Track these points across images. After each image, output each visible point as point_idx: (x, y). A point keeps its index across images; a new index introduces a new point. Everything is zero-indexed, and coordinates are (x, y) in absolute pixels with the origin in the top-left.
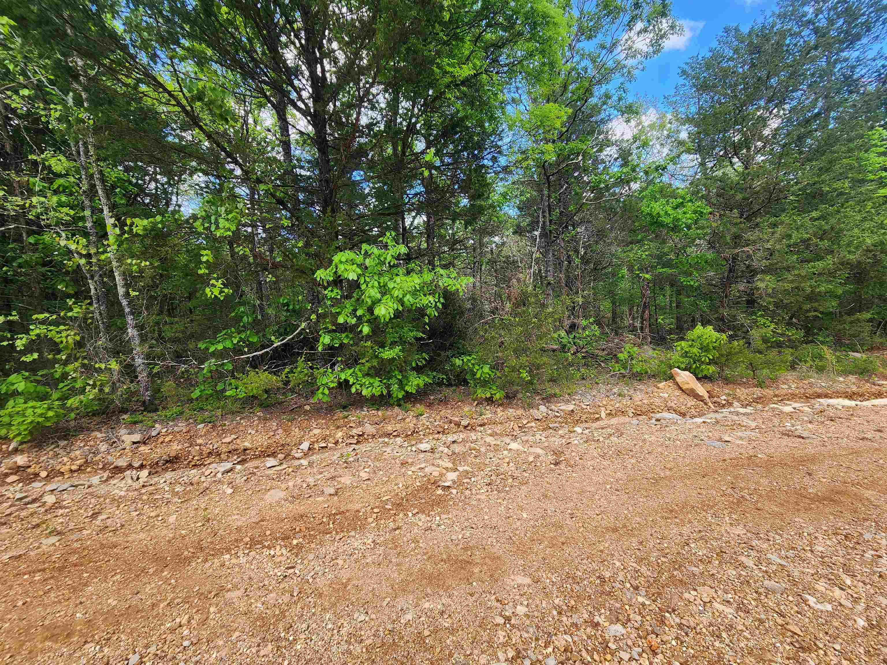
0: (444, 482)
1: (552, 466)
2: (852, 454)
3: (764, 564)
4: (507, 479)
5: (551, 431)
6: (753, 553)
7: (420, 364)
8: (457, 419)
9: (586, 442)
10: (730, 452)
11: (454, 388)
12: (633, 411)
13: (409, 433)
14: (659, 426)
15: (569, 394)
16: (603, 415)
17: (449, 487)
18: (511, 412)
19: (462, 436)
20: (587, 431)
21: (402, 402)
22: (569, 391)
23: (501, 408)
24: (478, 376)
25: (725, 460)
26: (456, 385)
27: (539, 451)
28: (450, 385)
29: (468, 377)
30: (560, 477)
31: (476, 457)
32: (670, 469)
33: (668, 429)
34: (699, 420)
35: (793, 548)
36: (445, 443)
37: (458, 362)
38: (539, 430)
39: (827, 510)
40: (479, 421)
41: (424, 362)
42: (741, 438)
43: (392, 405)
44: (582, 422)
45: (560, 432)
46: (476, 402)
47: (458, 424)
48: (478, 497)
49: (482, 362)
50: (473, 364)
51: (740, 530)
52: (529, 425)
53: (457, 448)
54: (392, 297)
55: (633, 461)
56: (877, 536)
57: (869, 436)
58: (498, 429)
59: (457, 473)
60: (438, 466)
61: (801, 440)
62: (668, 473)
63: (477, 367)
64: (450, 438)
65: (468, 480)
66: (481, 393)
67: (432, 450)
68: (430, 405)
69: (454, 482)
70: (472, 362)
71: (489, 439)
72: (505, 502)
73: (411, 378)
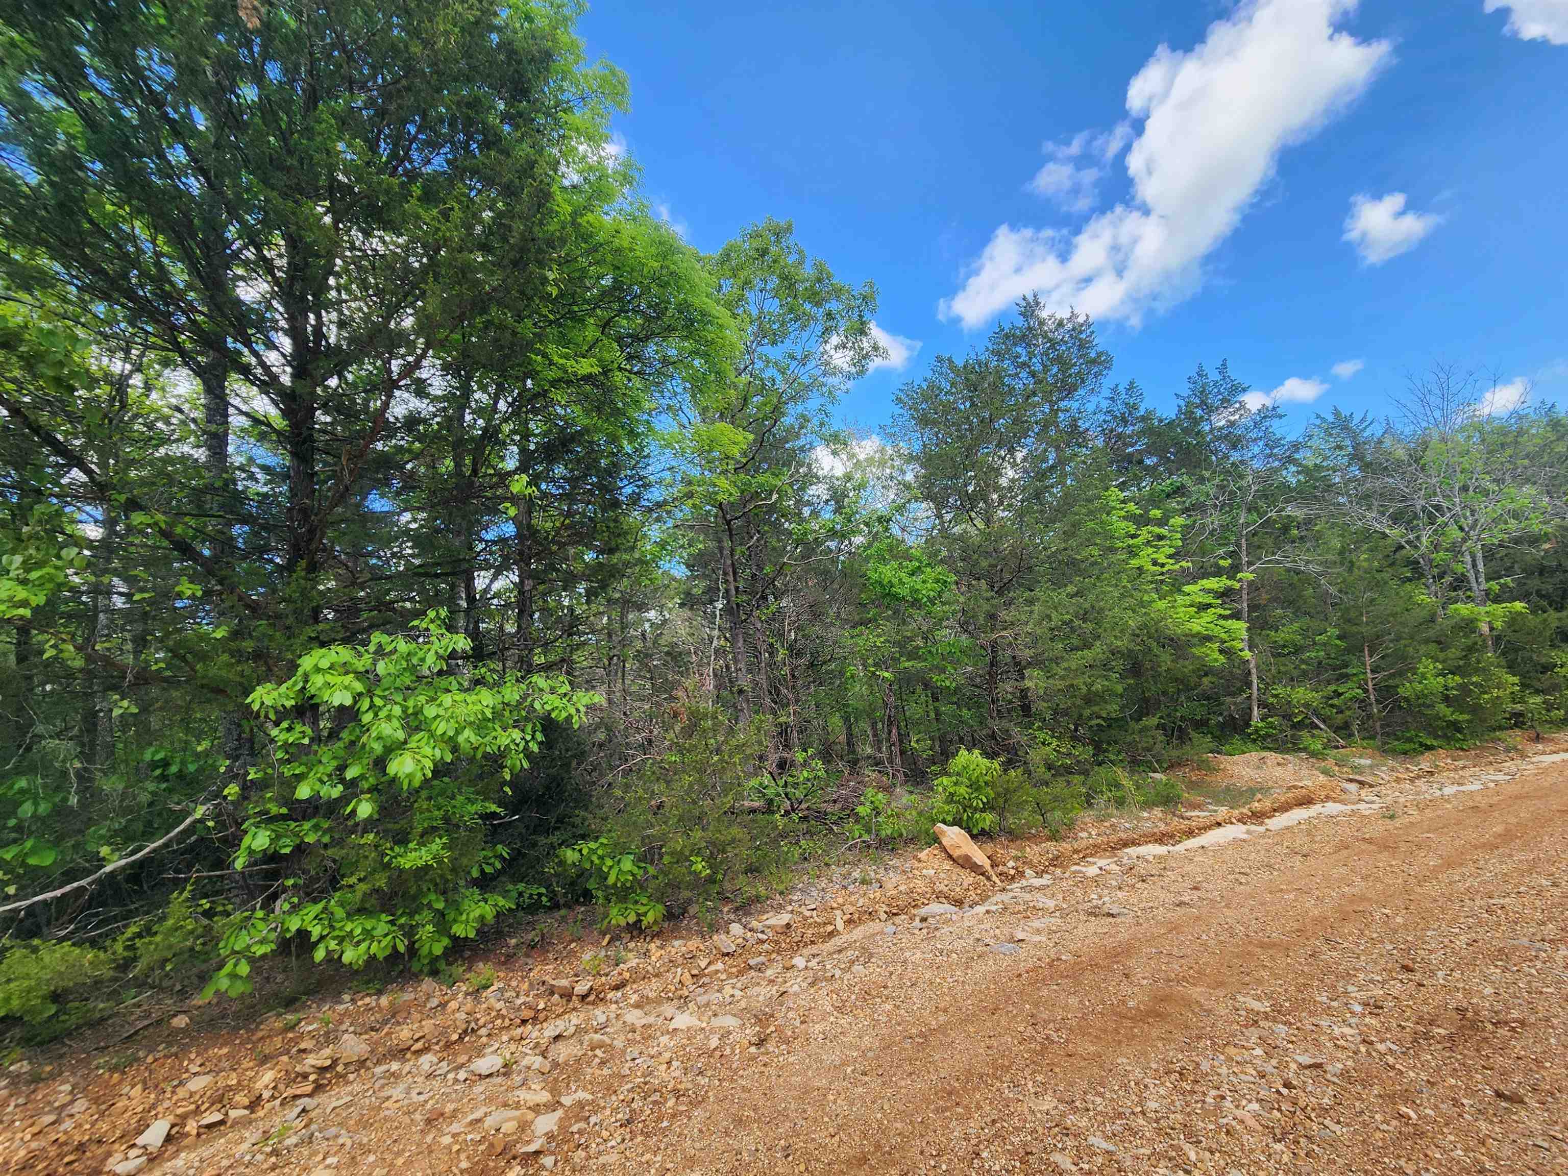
0: (528, 1142)
1: (753, 1049)
2: (1170, 931)
3: (1086, 1158)
4: (666, 1100)
5: (753, 973)
6: (1070, 1142)
7: (488, 870)
8: (564, 983)
9: (812, 984)
10: (1026, 958)
11: (563, 912)
12: (885, 908)
13: (455, 1037)
14: (925, 931)
15: (781, 893)
16: (840, 925)
17: (537, 1153)
18: (678, 946)
19: (575, 1021)
20: (813, 963)
21: (442, 965)
22: (781, 887)
23: (658, 943)
24: (611, 880)
25: (1020, 975)
26: (567, 906)
27: (730, 1022)
28: (556, 906)
29: (591, 885)
30: (766, 1070)
31: (603, 1063)
32: (945, 1011)
33: (938, 934)
34: (980, 909)
35: (1120, 1115)
36: (537, 1045)
37: (570, 856)
38: (730, 976)
39: (1155, 1033)
40: (614, 979)
41: (498, 865)
42: (1038, 932)
43: (416, 977)
44: (806, 945)
45: (769, 973)
46: (608, 937)
47: (567, 995)
48: (602, 1160)
49: (618, 850)
50: (601, 858)
51: (1048, 1103)
52: (712, 968)
53: (564, 1052)
54: (432, 735)
55: (888, 1007)
56: (1216, 1063)
57: (1186, 899)
58: (652, 988)
59: (560, 1113)
60: (517, 1106)
61: (1111, 919)
62: (942, 1018)
63: (609, 862)
64: (550, 1030)
65: (582, 1125)
66: (618, 916)
67: (507, 1070)
68: (508, 961)
69: (550, 1137)
70: (600, 852)
71: (634, 1017)
72: (659, 1158)
73: (466, 905)
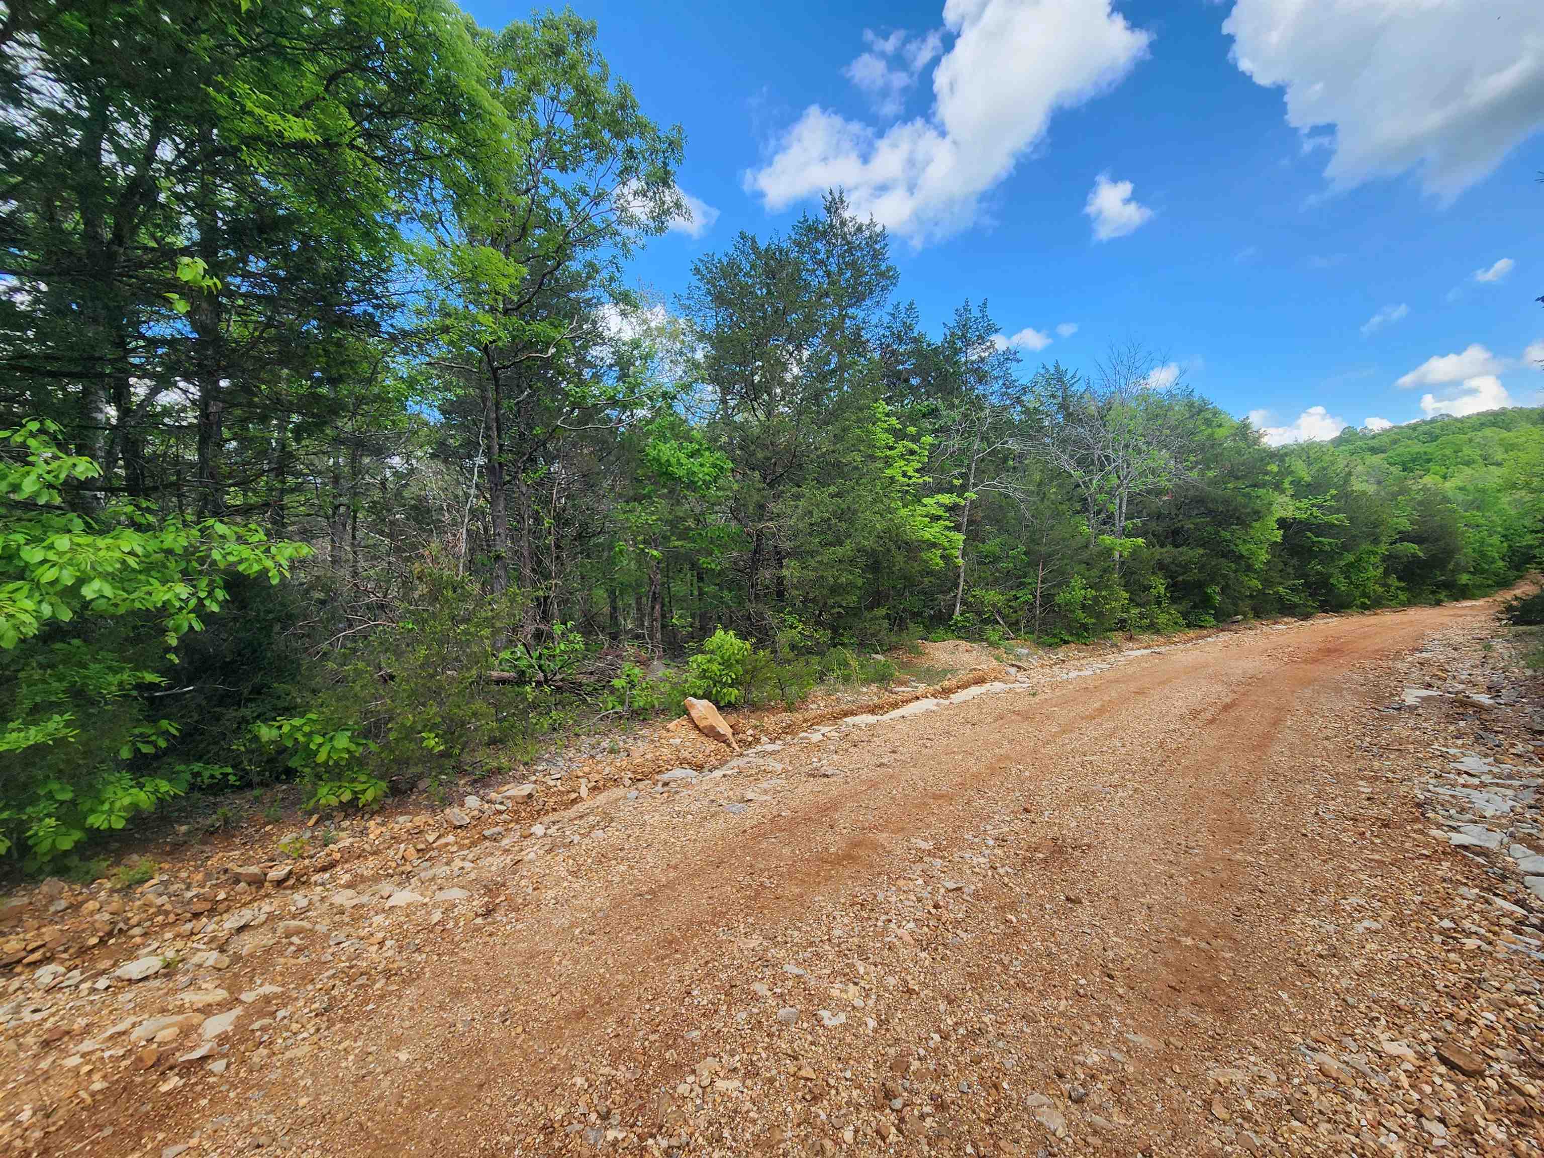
0: (192, 1049)
1: (479, 920)
2: (869, 788)
3: (780, 984)
4: (374, 982)
5: (487, 843)
6: (768, 972)
7: (146, 749)
8: (254, 869)
9: (549, 851)
10: (752, 816)
11: (257, 792)
12: (630, 775)
13: (94, 940)
14: (665, 795)
15: (526, 764)
16: (584, 792)
17: (204, 1059)
18: (403, 822)
19: (267, 908)
20: (553, 830)
21: (74, 861)
22: (526, 759)
23: (379, 820)
24: (322, 757)
25: (745, 831)
26: (263, 784)
27: (455, 894)
28: (246, 784)
29: (294, 763)
30: (491, 940)
31: (300, 950)
32: (676, 867)
33: (677, 797)
34: (718, 774)
35: (811, 944)
36: (213, 939)
37: (266, 733)
38: (461, 847)
39: (847, 873)
40: (322, 858)
41: (162, 744)
42: (765, 792)
43: (34, 878)
44: (547, 812)
45: (506, 842)
46: (315, 817)
47: (258, 882)
48: (288, 1055)
49: (331, 727)
50: (309, 735)
51: (755, 941)
52: (443, 841)
53: (248, 944)
54: (36, 585)
55: (622, 868)
56: (889, 894)
57: (885, 761)
58: (367, 867)
59: (238, 1011)
60: (181, 1010)
61: (826, 780)
62: (672, 874)
63: (318, 739)
64: (231, 922)
65: (267, 1021)
66: (326, 796)
67: (169, 970)
68: (177, 850)
69: (223, 1039)
70: (307, 729)
71: (344, 898)
72: (359, 1043)
73: (109, 793)
